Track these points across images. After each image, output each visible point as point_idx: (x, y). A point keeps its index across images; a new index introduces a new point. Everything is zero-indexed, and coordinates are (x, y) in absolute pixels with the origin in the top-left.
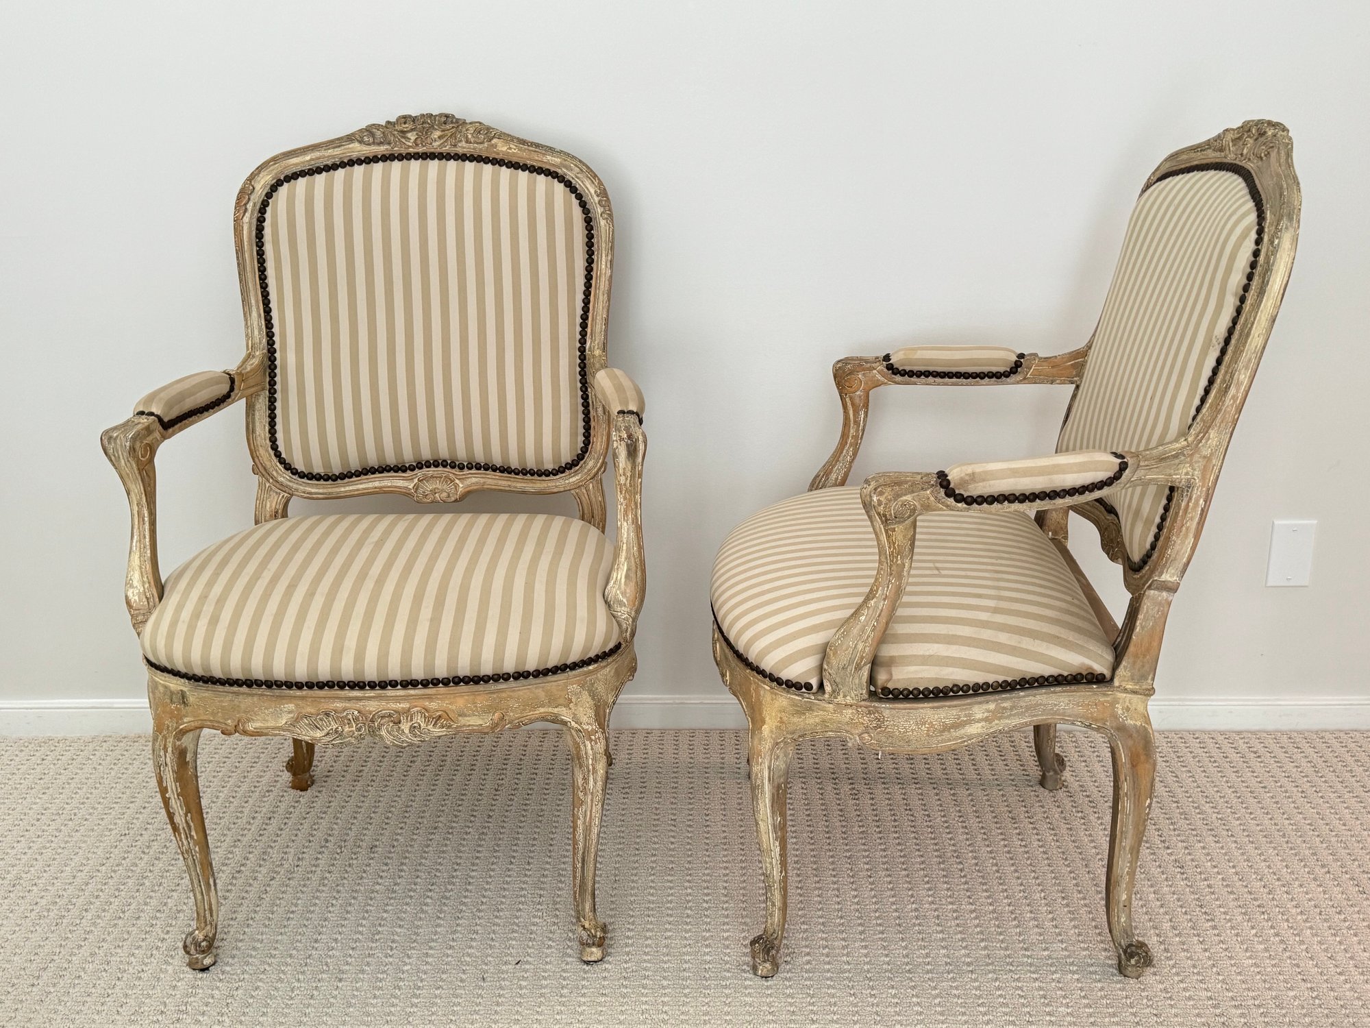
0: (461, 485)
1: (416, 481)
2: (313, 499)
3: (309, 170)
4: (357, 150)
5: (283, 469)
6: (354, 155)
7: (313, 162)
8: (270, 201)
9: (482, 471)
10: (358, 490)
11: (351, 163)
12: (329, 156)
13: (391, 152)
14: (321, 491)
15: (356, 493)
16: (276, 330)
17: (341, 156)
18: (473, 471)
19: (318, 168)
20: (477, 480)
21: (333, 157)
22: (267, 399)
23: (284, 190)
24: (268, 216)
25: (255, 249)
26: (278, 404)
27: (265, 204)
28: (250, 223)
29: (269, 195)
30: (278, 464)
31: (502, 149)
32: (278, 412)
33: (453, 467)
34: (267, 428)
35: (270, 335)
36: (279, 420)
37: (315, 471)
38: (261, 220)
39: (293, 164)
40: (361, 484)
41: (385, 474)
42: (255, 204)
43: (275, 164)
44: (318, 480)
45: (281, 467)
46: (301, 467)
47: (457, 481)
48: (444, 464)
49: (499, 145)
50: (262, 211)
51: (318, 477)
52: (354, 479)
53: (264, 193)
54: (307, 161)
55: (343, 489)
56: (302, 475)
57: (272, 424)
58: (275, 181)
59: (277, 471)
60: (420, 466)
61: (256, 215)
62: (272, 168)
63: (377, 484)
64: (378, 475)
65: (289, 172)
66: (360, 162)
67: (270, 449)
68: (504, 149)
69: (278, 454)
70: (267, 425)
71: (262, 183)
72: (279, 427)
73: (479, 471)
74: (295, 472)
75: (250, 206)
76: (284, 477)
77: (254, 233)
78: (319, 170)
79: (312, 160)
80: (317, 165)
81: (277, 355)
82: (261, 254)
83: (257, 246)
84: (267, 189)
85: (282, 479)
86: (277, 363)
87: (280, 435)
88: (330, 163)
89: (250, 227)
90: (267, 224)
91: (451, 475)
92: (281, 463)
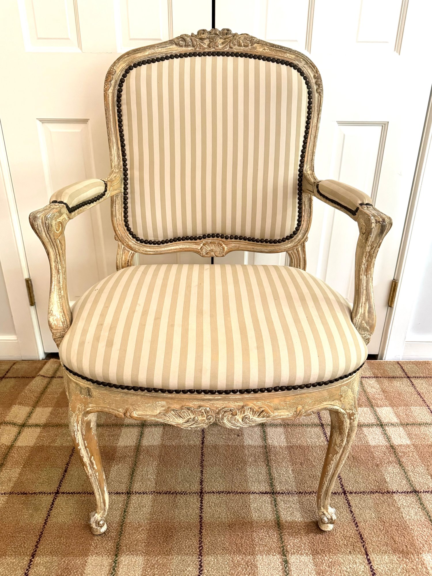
0: (226, 248)
1: (202, 245)
2: (148, 254)
3: (148, 60)
4: (175, 49)
5: (132, 238)
6: (174, 53)
7: (150, 56)
8: (125, 79)
9: (238, 240)
10: (171, 250)
11: (172, 57)
12: (159, 53)
13: (194, 51)
14: (152, 250)
15: (171, 251)
16: (128, 157)
17: (166, 53)
18: (233, 240)
19: (153, 59)
20: (235, 245)
21: (162, 53)
22: (123, 198)
23: (133, 72)
24: (124, 88)
25: (116, 108)
26: (129, 201)
27: (122, 81)
28: (113, 93)
29: (124, 76)
30: (129, 235)
31: (259, 50)
32: (129, 205)
33: (222, 238)
34: (123, 214)
35: (124, 160)
36: (129, 210)
37: (149, 239)
38: (120, 91)
39: (139, 57)
40: (173, 246)
41: (186, 241)
42: (116, 81)
43: (128, 57)
44: (150, 244)
45: (130, 236)
46: (141, 237)
47: (224, 245)
48: (218, 236)
49: (258, 47)
50: (121, 85)
51: (150, 242)
52: (169, 244)
53: (122, 74)
54: (147, 55)
55: (163, 249)
56: (142, 241)
57: (126, 212)
58: (128, 67)
59: (128, 239)
60: (204, 237)
61: (117, 87)
62: (126, 59)
63: (181, 247)
64: (182, 242)
65: (136, 61)
66: (176, 56)
67: (124, 226)
68: (261, 50)
69: (129, 230)
70: (123, 213)
71: (120, 68)
72: (129, 214)
73: (237, 240)
74: (137, 239)
75: (113, 82)
76: (132, 242)
77: (116, 99)
78: (153, 61)
79: (149, 54)
80: (153, 57)
81: (128, 172)
82: (119, 111)
83: (117, 107)
84: (123, 72)
85: (131, 243)
86: (128, 176)
87: (130, 219)
88: (160, 56)
89: (113, 96)
90: (124, 93)
91: (221, 242)
92: (130, 234)
